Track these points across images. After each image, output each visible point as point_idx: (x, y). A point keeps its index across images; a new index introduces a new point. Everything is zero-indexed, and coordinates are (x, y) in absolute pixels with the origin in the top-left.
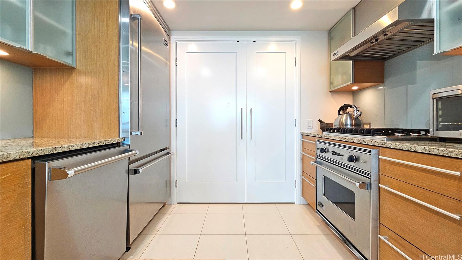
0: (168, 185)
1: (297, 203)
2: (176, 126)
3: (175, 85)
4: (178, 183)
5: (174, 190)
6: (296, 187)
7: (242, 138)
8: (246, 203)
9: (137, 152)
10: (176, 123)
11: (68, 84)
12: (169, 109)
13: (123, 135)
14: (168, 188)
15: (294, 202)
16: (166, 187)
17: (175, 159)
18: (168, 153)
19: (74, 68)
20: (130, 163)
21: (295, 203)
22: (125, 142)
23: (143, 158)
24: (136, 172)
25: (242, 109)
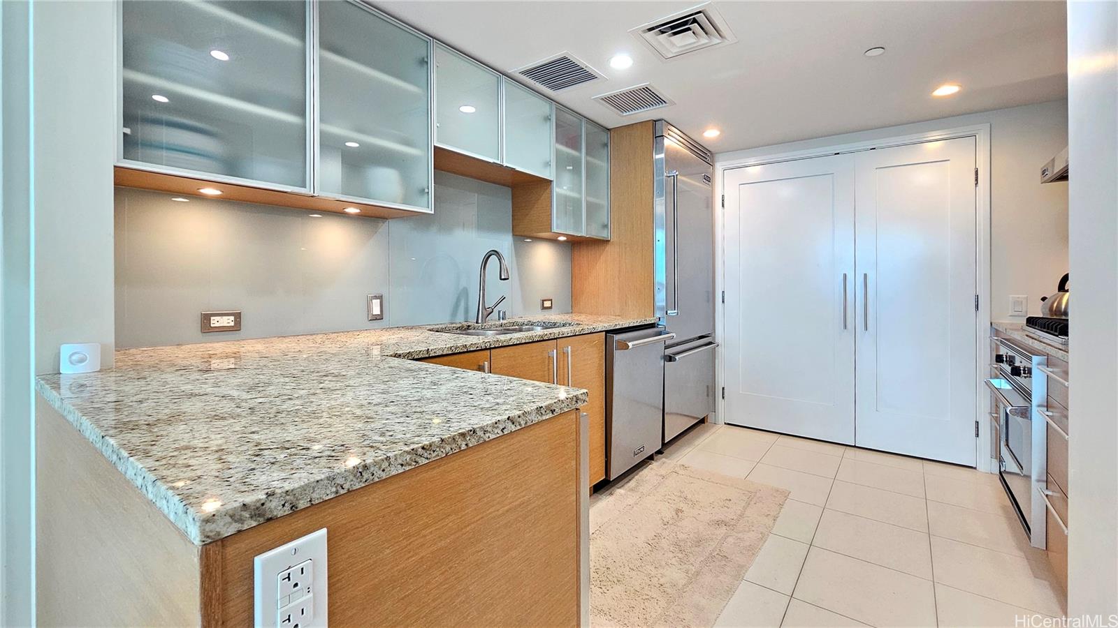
0: (710, 394)
1: (981, 468)
2: (723, 302)
3: (720, 246)
4: (725, 391)
5: (720, 403)
6: (977, 435)
7: (845, 327)
8: (855, 446)
9: (674, 334)
10: (723, 297)
11: (603, 258)
12: (711, 275)
13: (658, 315)
14: (710, 398)
15: (975, 466)
16: (708, 395)
17: (722, 353)
18: (710, 343)
19: (609, 241)
20: (666, 348)
21: (975, 468)
22: (660, 323)
23: (678, 344)
24: (670, 359)
25: (845, 275)
